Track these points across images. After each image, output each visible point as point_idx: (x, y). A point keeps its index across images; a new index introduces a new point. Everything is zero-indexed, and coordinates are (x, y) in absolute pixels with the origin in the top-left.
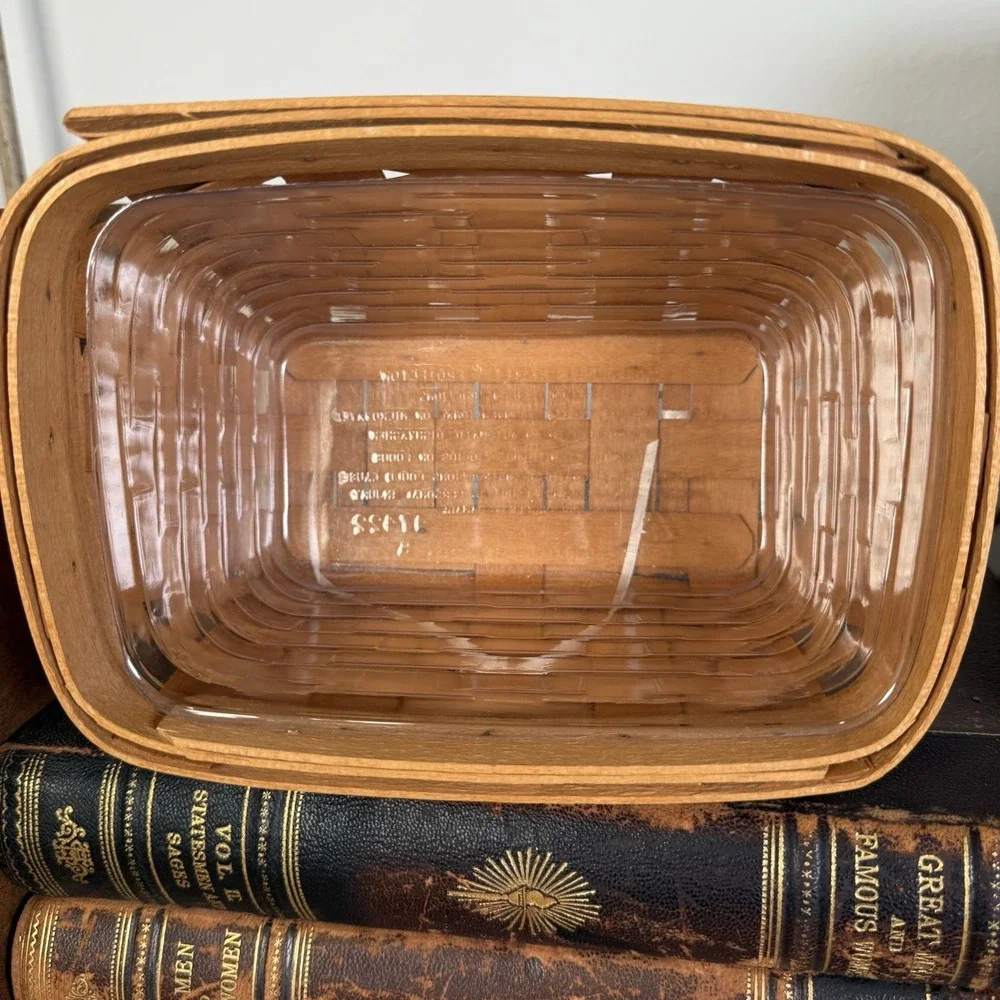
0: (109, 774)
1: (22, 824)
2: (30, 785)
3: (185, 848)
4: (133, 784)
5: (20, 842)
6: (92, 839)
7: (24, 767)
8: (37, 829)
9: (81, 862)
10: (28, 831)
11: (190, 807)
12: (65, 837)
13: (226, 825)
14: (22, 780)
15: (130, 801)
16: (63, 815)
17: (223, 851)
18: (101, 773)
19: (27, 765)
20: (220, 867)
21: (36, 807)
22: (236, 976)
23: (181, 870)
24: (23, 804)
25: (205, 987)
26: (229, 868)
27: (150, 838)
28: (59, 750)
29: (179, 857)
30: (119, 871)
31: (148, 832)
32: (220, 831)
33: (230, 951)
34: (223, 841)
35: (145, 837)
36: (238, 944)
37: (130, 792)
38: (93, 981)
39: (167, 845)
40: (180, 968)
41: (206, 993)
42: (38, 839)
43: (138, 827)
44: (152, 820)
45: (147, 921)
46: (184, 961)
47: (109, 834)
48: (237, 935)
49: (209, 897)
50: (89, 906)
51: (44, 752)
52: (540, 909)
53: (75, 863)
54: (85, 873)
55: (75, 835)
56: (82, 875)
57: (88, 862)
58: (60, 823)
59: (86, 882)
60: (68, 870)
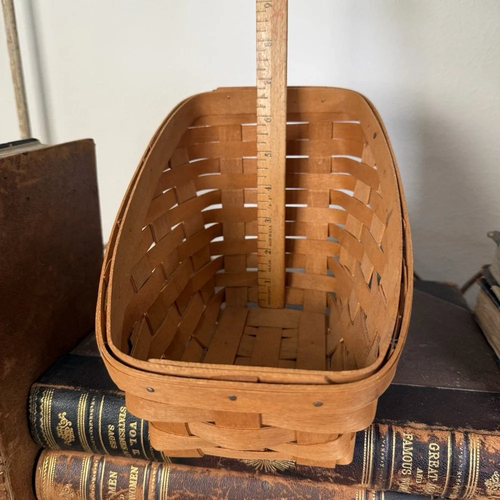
0: (82, 398)
1: (43, 419)
2: (47, 402)
3: (116, 431)
4: (93, 403)
5: (42, 427)
6: (75, 427)
7: (44, 394)
8: (50, 421)
9: (69, 436)
10: (46, 423)
11: (119, 414)
12: (62, 425)
13: (134, 422)
14: (43, 400)
15: (92, 411)
16: (61, 416)
17: (133, 433)
18: (79, 397)
19: (46, 393)
20: (131, 440)
21: (50, 412)
22: (136, 487)
23: (114, 441)
24: (44, 411)
25: (122, 491)
26: (135, 441)
27: (100, 427)
28: (60, 387)
29: (113, 435)
30: (86, 440)
31: (100, 424)
32: (132, 425)
33: (134, 476)
34: (133, 429)
35: (98, 426)
36: (137, 472)
37: (92, 407)
38: (72, 487)
39: (108, 430)
40: (111, 482)
41: (122, 493)
42: (50, 426)
43: (95, 422)
44: (102, 419)
45: (97, 461)
46: (112, 480)
47: (82, 425)
48: (137, 469)
49: (125, 452)
50: (70, 455)
51: (53, 388)
52: (269, 461)
53: (66, 436)
54: (70, 441)
55: (67, 424)
56: (69, 442)
57: (72, 436)
58: (61, 419)
59: (70, 444)
60: (63, 439)
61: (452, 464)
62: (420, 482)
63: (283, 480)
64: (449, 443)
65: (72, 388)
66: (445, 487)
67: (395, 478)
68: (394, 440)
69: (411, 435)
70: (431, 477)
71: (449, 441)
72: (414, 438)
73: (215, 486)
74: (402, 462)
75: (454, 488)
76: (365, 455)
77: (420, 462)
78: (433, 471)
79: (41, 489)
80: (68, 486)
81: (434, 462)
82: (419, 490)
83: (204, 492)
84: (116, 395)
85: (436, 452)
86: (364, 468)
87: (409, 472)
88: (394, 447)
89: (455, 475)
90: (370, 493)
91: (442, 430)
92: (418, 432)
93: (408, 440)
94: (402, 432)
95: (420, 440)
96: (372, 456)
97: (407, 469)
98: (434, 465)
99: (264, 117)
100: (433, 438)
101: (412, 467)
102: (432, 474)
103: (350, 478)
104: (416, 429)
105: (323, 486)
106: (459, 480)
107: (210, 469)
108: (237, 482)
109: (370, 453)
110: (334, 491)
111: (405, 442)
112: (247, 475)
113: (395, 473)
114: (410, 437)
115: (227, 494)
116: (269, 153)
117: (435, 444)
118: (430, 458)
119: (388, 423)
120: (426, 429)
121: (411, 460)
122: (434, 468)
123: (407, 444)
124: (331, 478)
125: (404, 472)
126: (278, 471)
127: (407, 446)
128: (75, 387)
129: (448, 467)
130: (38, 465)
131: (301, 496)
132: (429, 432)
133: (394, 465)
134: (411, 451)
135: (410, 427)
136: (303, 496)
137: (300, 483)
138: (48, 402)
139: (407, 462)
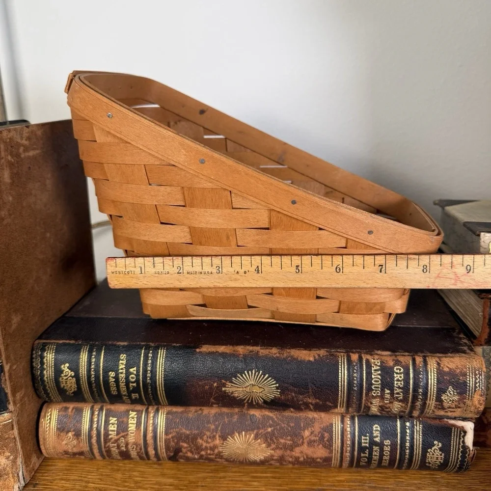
0: (83, 350)
1: (47, 372)
2: (50, 357)
3: (117, 378)
4: (94, 353)
5: (46, 379)
6: (77, 376)
8: (53, 373)
9: (71, 386)
10: (49, 374)
11: (119, 361)
12: (65, 376)
13: (134, 367)
14: (47, 354)
15: (93, 360)
16: (64, 367)
17: (132, 378)
18: (80, 350)
19: (48, 348)
20: (131, 384)
21: (53, 364)
22: (135, 429)
23: (114, 387)
24: (47, 363)
25: (122, 434)
26: (135, 384)
27: (102, 375)
28: (61, 342)
29: (114, 381)
30: (88, 389)
31: (101, 372)
32: (131, 370)
33: (133, 420)
34: (133, 374)
35: (100, 374)
36: (136, 416)
37: (93, 357)
38: (74, 435)
39: (109, 377)
40: (111, 428)
41: (123, 436)
42: (53, 378)
43: (97, 370)
44: (103, 367)
45: (97, 410)
46: (113, 425)
47: (84, 374)
48: (135, 413)
49: (125, 398)
50: (71, 406)
51: (55, 343)
52: (257, 393)
53: (69, 387)
54: (73, 391)
55: (70, 375)
56: (71, 392)
57: (74, 386)
58: (63, 371)
59: (73, 394)
60: (66, 390)
61: (414, 383)
62: (388, 402)
63: (268, 412)
64: (411, 366)
65: (72, 342)
66: (409, 404)
67: (366, 400)
68: (364, 366)
69: (379, 361)
70: (397, 396)
71: (411, 363)
72: (381, 363)
73: (208, 422)
74: (372, 384)
75: (416, 404)
76: (340, 381)
77: (387, 383)
78: (398, 391)
79: (44, 439)
80: (70, 434)
81: (399, 383)
82: (387, 410)
83: (198, 428)
84: (115, 345)
85: (401, 373)
86: (340, 392)
87: (378, 393)
88: (364, 372)
89: (417, 393)
90: (345, 418)
91: (405, 356)
92: (383, 358)
93: (376, 365)
94: (370, 359)
95: (386, 365)
96: (346, 381)
97: (376, 390)
98: (399, 385)
100: (397, 363)
101: (381, 389)
102: (398, 393)
103: (328, 403)
104: (383, 355)
105: (304, 415)
106: (421, 397)
107: (203, 408)
108: (227, 418)
109: (344, 378)
110: (314, 418)
111: (373, 367)
112: (237, 410)
113: (367, 394)
114: (378, 362)
115: (219, 428)
117: (399, 367)
118: (395, 379)
119: (358, 352)
120: (391, 356)
121: (380, 382)
122: (399, 388)
123: (375, 368)
124: (312, 404)
125: (374, 393)
126: (265, 402)
127: (375, 370)
128: (76, 340)
129: (411, 386)
130: (41, 417)
131: (285, 425)
132: (393, 357)
133: (366, 387)
134: (379, 374)
135: (377, 354)
136: (287, 425)
137: (284, 414)
138: (51, 355)
139: (376, 384)
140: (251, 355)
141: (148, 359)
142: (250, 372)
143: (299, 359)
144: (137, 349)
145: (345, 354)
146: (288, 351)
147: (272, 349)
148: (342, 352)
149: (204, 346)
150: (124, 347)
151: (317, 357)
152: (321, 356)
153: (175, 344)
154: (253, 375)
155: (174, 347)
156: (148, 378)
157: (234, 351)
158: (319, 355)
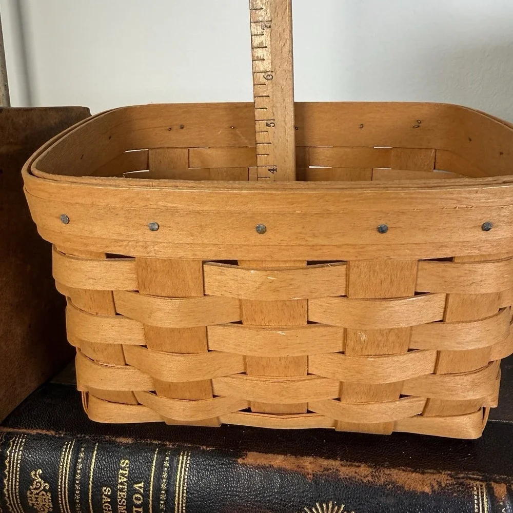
0: (66, 448)
1: (8, 481)
2: (15, 455)
3: (113, 497)
4: (82, 455)
5: (6, 493)
6: (54, 491)
7: (12, 443)
8: (18, 484)
9: (44, 505)
10: (12, 485)
11: (118, 471)
12: (35, 489)
13: (140, 483)
14: (11, 452)
15: (80, 466)
16: (35, 475)
17: (138, 499)
18: (62, 447)
19: (14, 442)
20: (135, 509)
21: (18, 469)
23: (109, 511)
24: (10, 468)
26: (140, 510)
27: (91, 491)
28: (34, 432)
29: (109, 503)
31: (90, 487)
32: (136, 486)
34: (139, 493)
35: (88, 489)
37: (80, 460)
39: (101, 495)
42: (17, 491)
43: (84, 483)
44: (93, 479)
47: (65, 487)
51: (25, 434)
53: (40, 505)
55: (42, 488)
57: (49, 505)
58: (33, 480)
60: (36, 510)
65: (52, 433)
84: (114, 442)
99: (263, 74)
116: (272, 121)
128: (57, 431)
140: (325, 475)
141: (163, 471)
142: (324, 505)
143: (406, 488)
144: (146, 453)
145: (484, 484)
146: (387, 472)
147: (359, 466)
148: (478, 480)
149: (250, 454)
150: (127, 446)
151: (436, 487)
152: (443, 485)
153: (205, 447)
154: (330, 510)
155: (204, 451)
156: (162, 502)
157: (298, 467)
158: (439, 483)
